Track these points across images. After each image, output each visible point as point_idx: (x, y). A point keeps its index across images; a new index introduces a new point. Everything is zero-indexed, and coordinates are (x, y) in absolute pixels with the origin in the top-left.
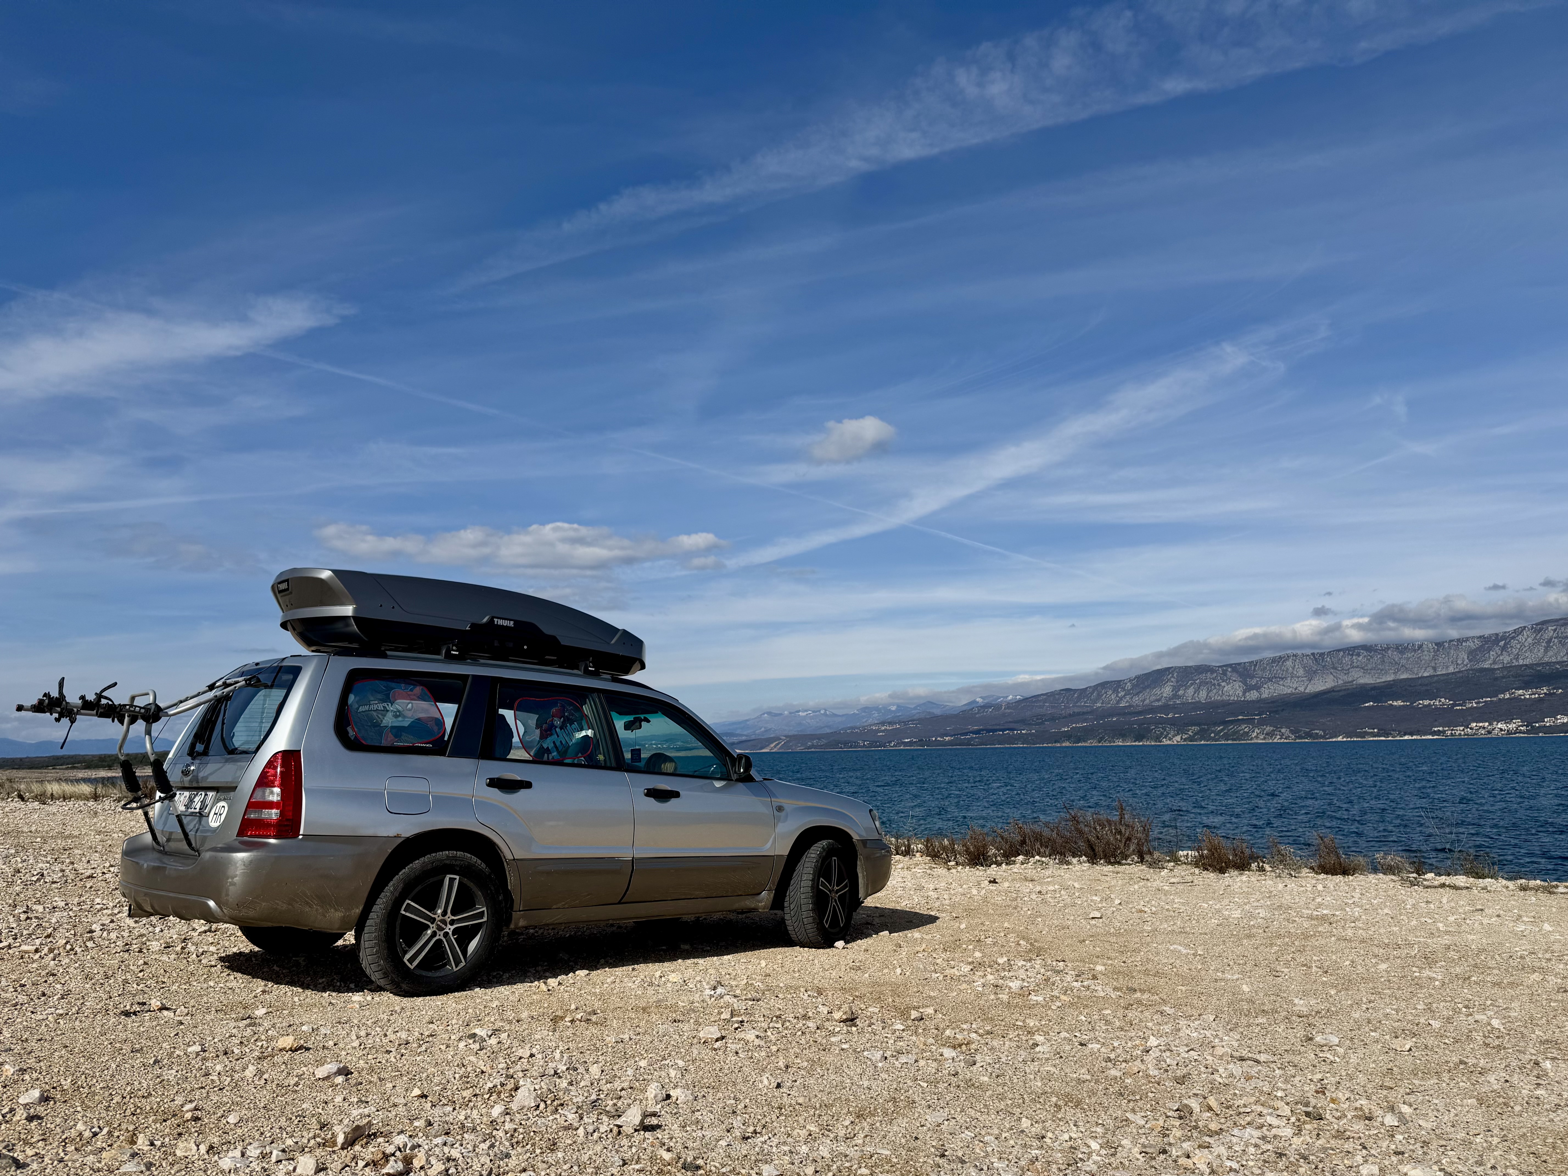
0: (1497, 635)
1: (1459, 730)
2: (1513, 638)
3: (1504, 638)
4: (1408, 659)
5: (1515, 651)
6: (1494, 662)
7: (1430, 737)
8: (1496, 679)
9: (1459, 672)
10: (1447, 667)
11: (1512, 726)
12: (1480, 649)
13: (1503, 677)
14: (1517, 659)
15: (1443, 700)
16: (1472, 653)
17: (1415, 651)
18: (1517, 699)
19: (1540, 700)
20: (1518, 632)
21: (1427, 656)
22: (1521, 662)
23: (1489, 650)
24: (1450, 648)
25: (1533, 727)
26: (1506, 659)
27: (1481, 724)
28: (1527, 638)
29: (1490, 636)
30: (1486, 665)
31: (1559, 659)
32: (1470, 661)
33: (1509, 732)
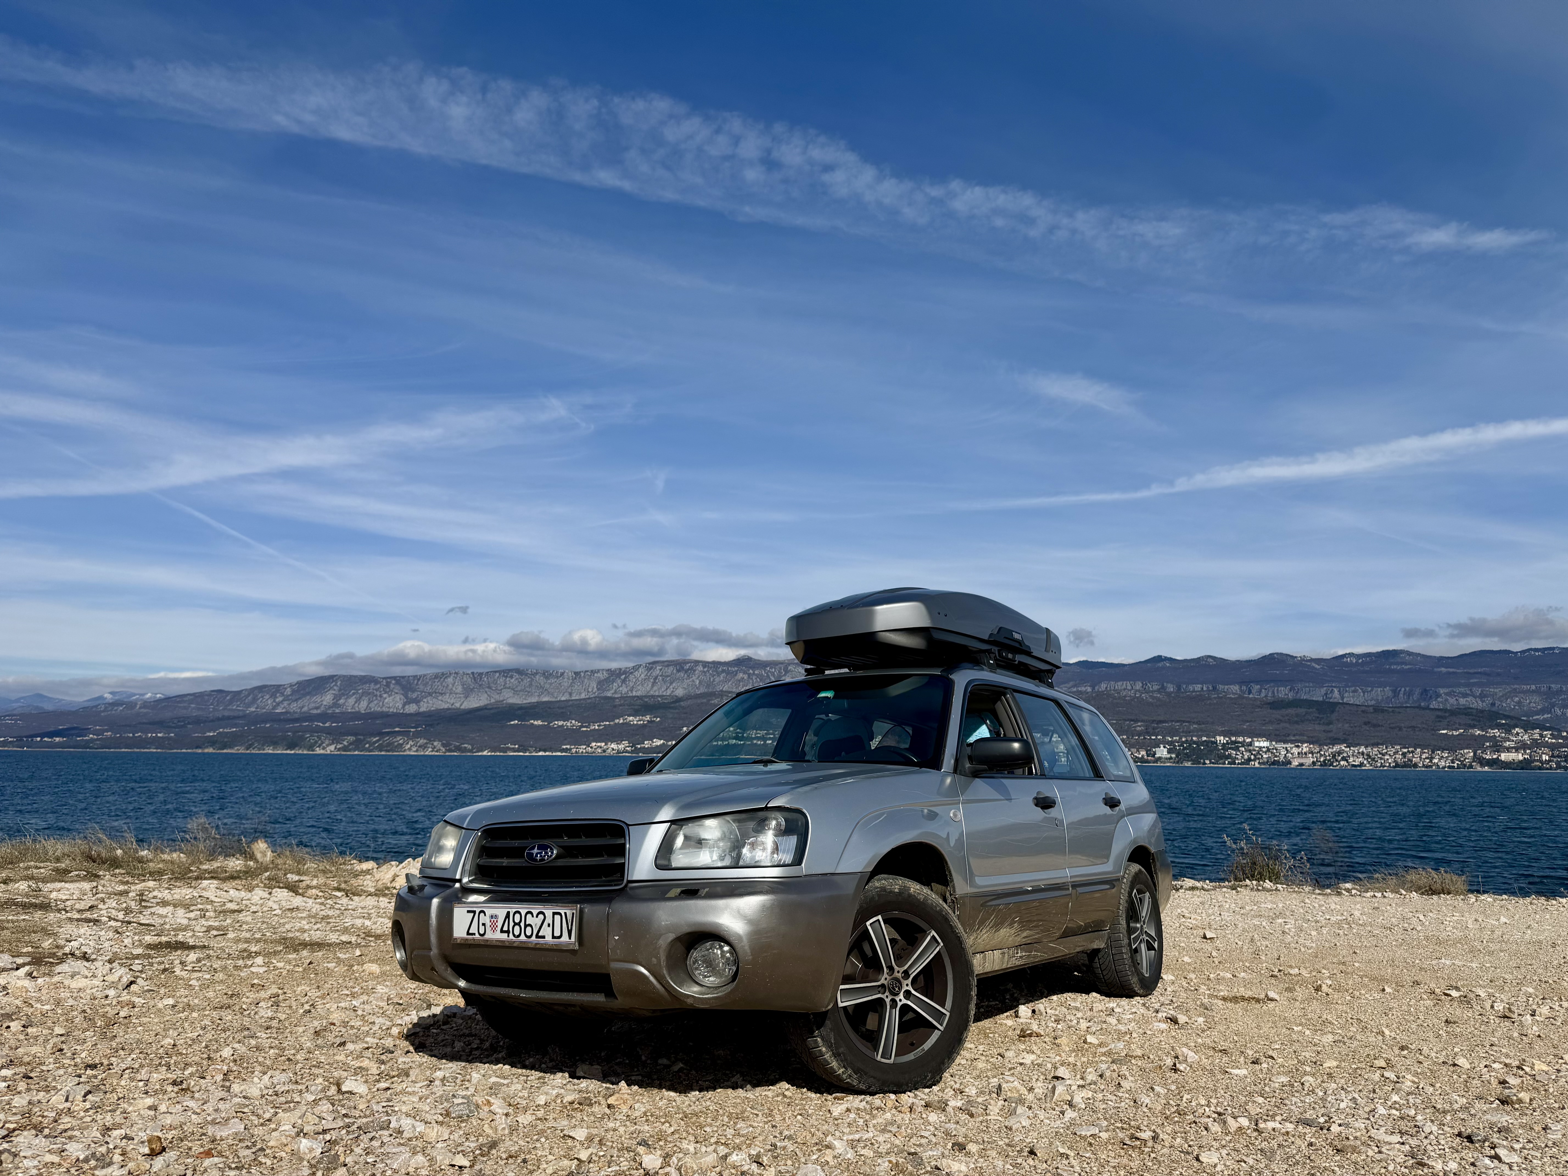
0: (620, 669)
1: (582, 749)
2: (632, 673)
3: (625, 672)
4: (551, 684)
5: (631, 684)
6: (615, 692)
7: (559, 754)
8: (615, 706)
9: (589, 698)
10: (580, 694)
11: (621, 747)
12: (606, 680)
13: (620, 705)
14: (632, 691)
15: (573, 722)
16: (600, 683)
17: (557, 677)
18: (627, 724)
19: (644, 726)
20: (636, 668)
21: (566, 683)
22: (634, 694)
23: (613, 681)
24: (584, 677)
25: (636, 748)
26: (624, 690)
27: (599, 744)
28: (641, 674)
29: (616, 670)
30: (609, 694)
31: (661, 693)
32: (598, 689)
33: (619, 752)
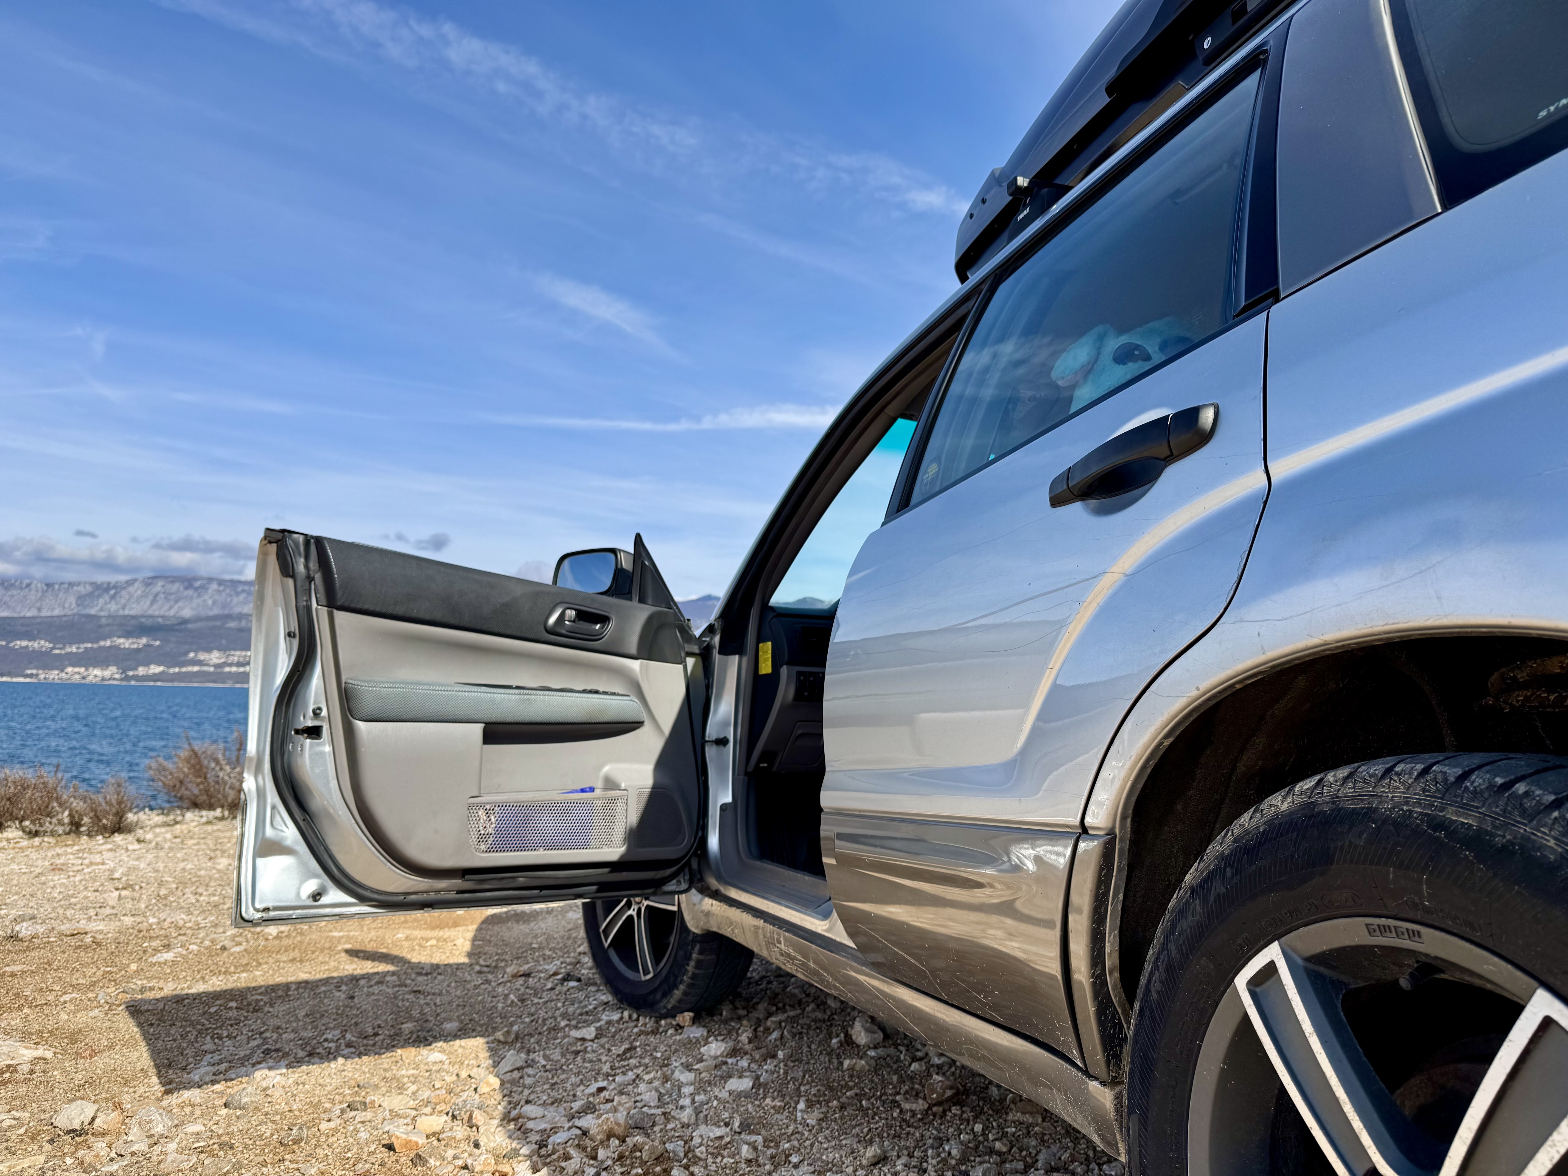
0: (109, 583)
1: (54, 675)
2: (124, 588)
3: (115, 587)
4: (12, 596)
5: (123, 601)
6: (101, 610)
7: (21, 680)
8: (100, 626)
9: (65, 616)
10: (52, 609)
11: (107, 673)
12: (90, 595)
13: (108, 625)
14: (124, 608)
15: (42, 642)
16: (81, 598)
17: (22, 589)
18: (117, 648)
19: (138, 650)
20: (130, 583)
21: (33, 596)
22: (127, 612)
23: (99, 597)
24: (59, 590)
25: (127, 676)
26: (113, 607)
27: (77, 669)
28: (137, 589)
29: (102, 584)
30: (93, 612)
31: (162, 613)
32: (78, 605)
33: (103, 679)
